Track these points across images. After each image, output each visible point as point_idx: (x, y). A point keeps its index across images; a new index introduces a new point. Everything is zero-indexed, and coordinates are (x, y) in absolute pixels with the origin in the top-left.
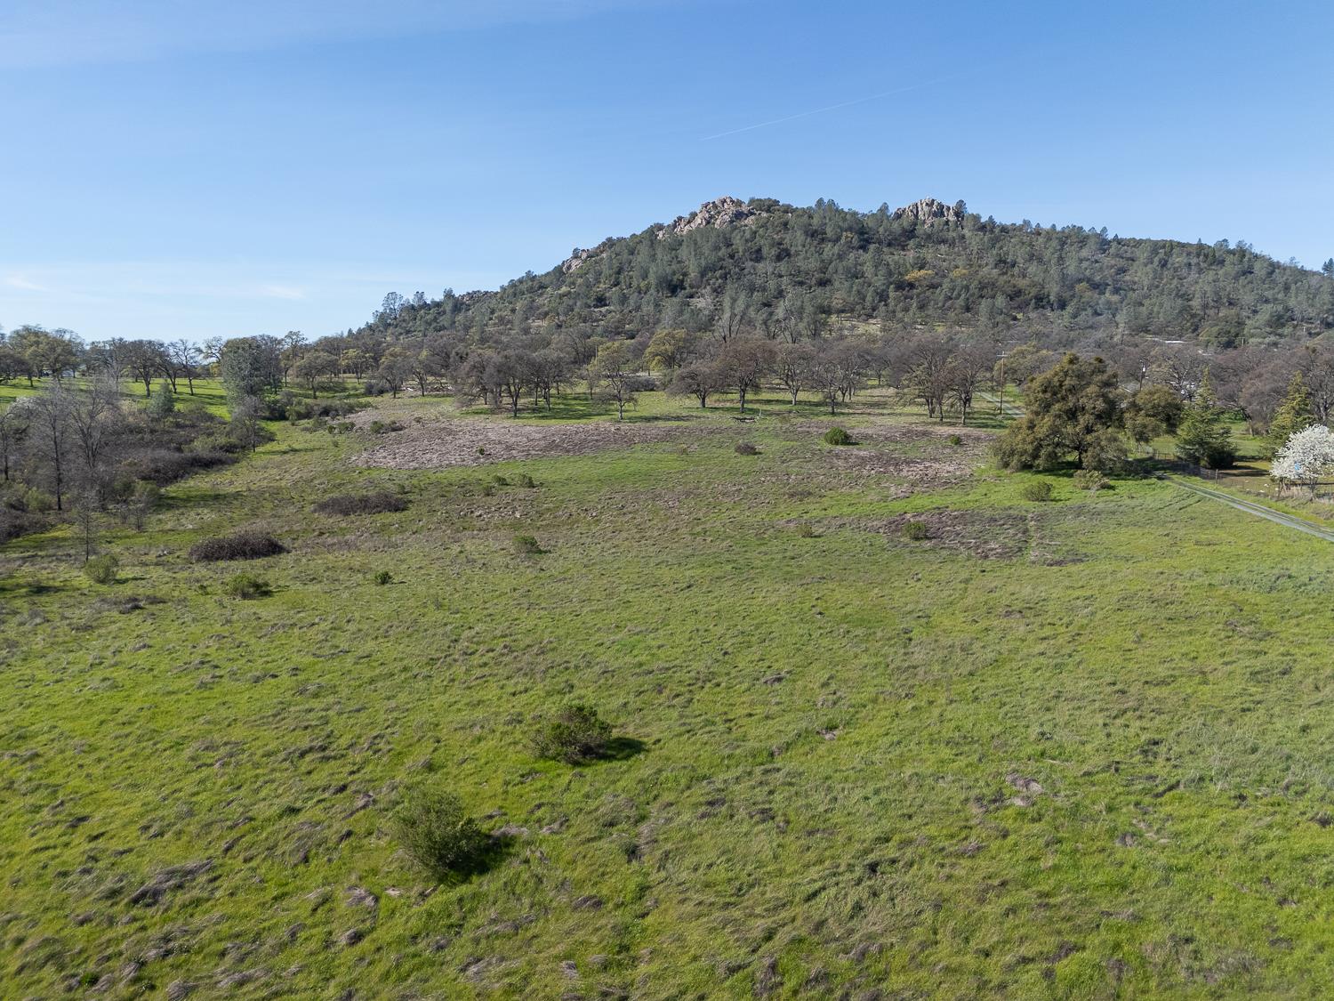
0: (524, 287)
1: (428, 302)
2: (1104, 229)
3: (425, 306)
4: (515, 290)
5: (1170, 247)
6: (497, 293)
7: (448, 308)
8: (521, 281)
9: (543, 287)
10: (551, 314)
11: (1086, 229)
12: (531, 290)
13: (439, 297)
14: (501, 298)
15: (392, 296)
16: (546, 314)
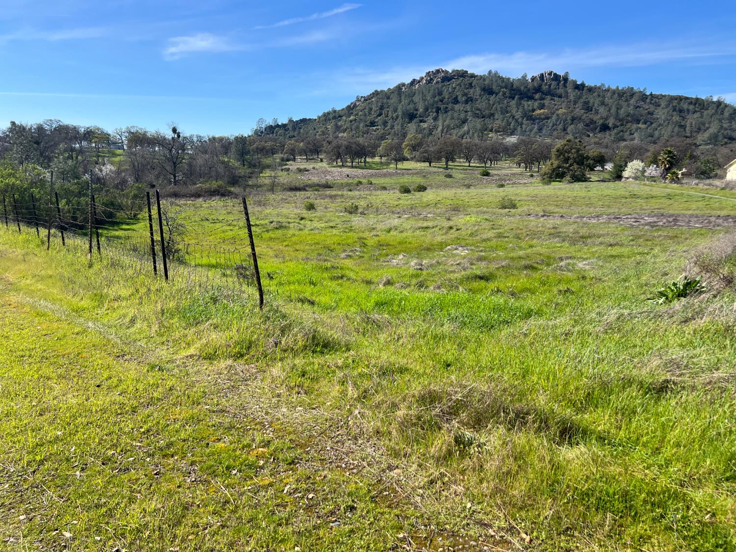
0: (331, 116)
1: (280, 124)
2: (645, 89)
3: (278, 126)
4: (327, 117)
5: (680, 99)
6: (315, 120)
7: (290, 127)
8: (329, 113)
9: (340, 116)
10: (348, 130)
11: (635, 89)
12: (334, 118)
13: (285, 121)
14: (318, 122)
15: (261, 120)
16: (346, 130)
